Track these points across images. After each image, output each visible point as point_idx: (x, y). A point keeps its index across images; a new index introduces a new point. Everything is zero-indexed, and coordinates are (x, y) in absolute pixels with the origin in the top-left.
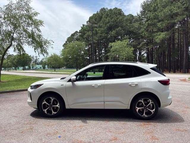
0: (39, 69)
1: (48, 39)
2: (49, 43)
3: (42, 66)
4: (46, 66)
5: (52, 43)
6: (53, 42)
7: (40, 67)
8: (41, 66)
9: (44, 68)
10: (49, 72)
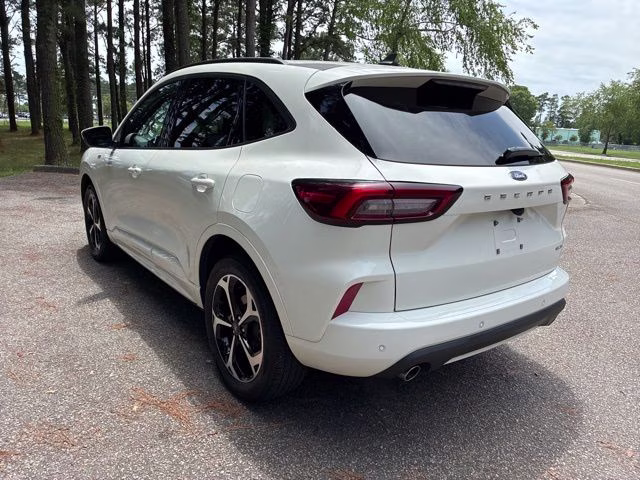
0: (566, 142)
1: (517, 18)
2: (517, 32)
3: (580, 134)
4: (596, 135)
5: (529, 30)
6: (535, 27)
7: (570, 136)
8: (574, 132)
9: (586, 140)
10: (570, 155)
